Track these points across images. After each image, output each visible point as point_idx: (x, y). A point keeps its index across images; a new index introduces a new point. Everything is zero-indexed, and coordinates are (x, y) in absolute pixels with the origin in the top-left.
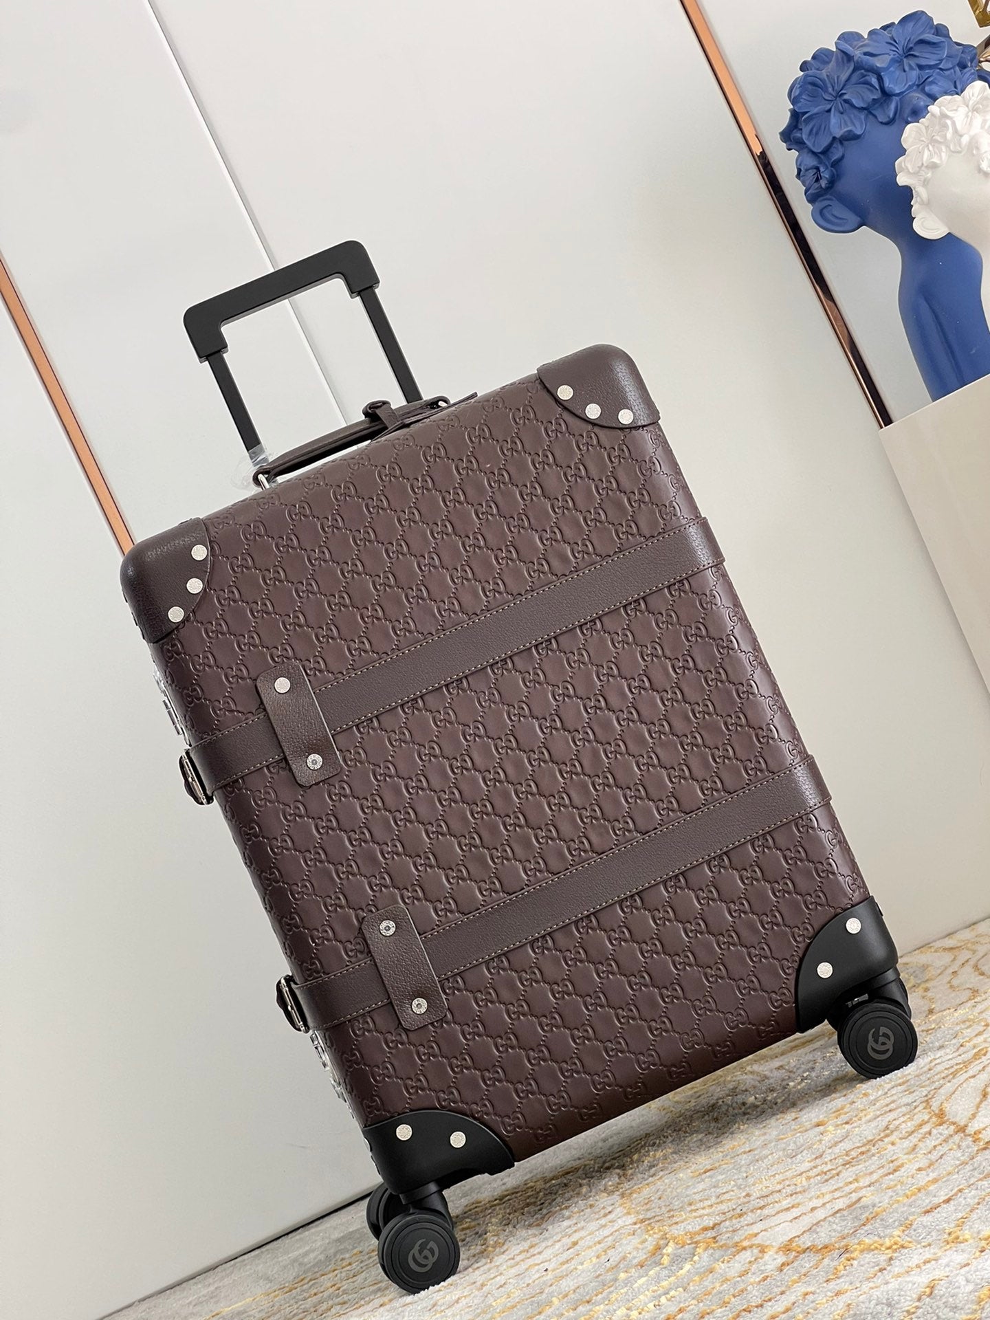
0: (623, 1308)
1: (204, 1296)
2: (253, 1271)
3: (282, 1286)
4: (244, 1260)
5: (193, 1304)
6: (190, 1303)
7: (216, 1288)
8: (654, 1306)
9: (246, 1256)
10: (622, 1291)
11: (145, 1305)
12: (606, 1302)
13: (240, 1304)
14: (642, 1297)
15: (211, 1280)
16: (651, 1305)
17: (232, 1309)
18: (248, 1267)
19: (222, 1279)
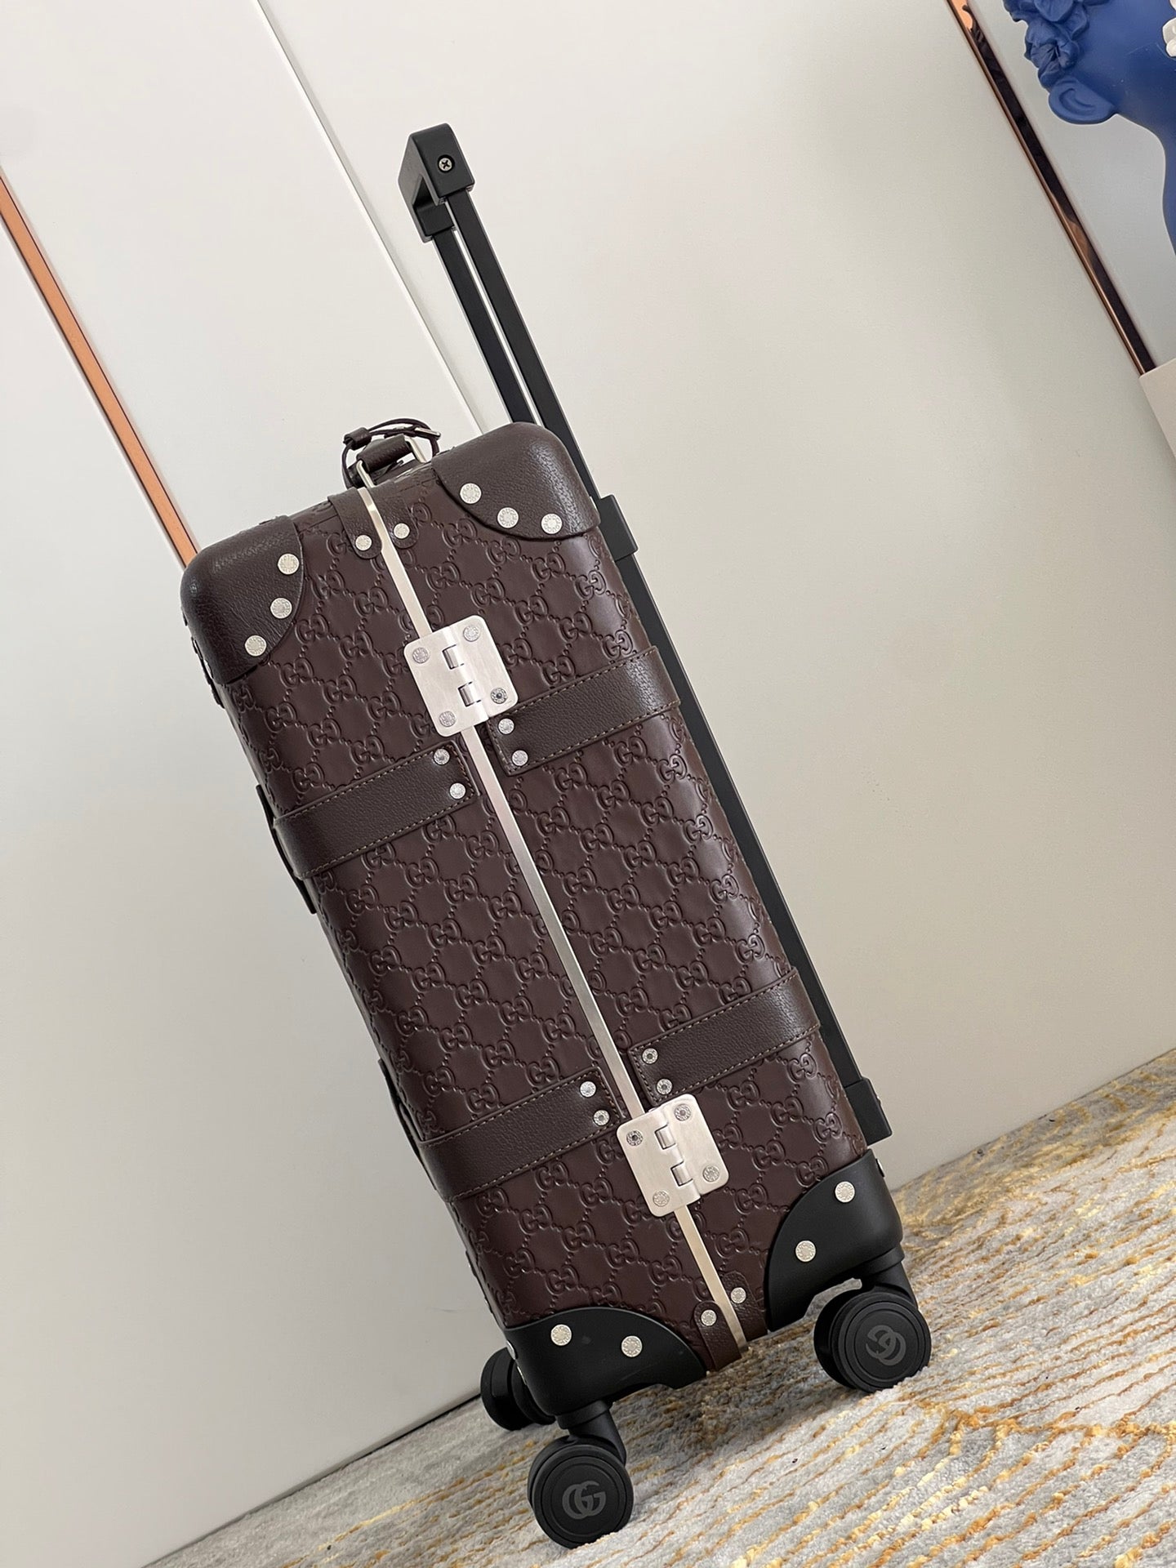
0: (909, 1514)
1: (335, 1504)
2: (394, 1470)
3: (437, 1490)
4: (381, 1456)
5: (323, 1514)
6: (318, 1515)
7: (350, 1494)
8: (952, 1511)
9: (383, 1451)
10: (904, 1492)
11: (259, 1518)
12: (885, 1507)
13: (384, 1514)
14: (932, 1500)
15: (341, 1483)
16: (947, 1511)
17: (375, 1522)
18: (388, 1465)
19: (356, 1481)
